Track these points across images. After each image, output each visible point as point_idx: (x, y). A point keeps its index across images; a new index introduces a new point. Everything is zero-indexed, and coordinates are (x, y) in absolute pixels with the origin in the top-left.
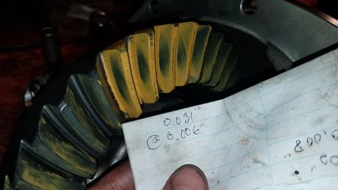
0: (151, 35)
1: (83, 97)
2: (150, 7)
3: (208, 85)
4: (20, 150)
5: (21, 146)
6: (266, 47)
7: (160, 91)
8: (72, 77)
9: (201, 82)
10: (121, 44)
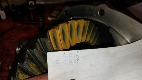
0: (67, 24)
1: (42, 47)
2: (64, 13)
3: (88, 43)
4: (18, 67)
5: (18, 65)
6: (109, 28)
7: (70, 45)
8: (38, 39)
9: (86, 42)
10: (56, 27)
